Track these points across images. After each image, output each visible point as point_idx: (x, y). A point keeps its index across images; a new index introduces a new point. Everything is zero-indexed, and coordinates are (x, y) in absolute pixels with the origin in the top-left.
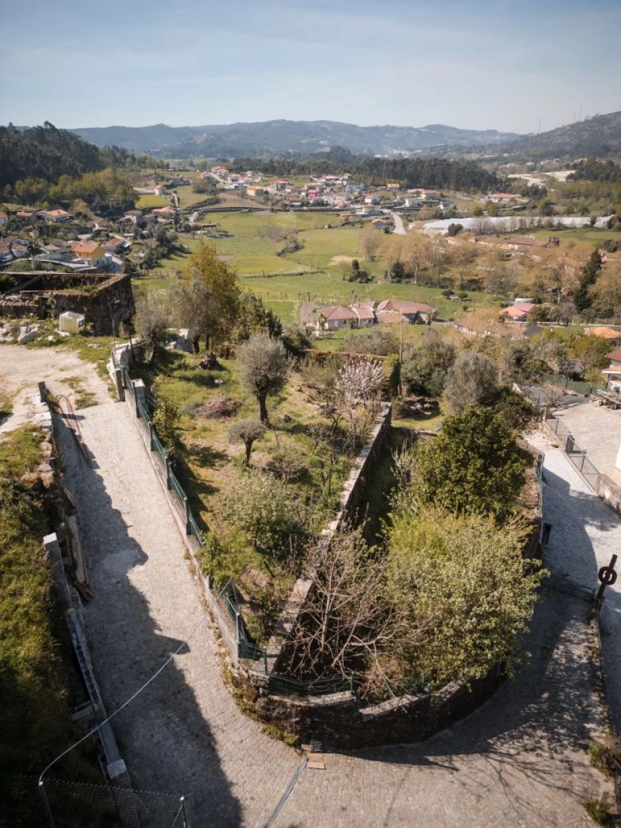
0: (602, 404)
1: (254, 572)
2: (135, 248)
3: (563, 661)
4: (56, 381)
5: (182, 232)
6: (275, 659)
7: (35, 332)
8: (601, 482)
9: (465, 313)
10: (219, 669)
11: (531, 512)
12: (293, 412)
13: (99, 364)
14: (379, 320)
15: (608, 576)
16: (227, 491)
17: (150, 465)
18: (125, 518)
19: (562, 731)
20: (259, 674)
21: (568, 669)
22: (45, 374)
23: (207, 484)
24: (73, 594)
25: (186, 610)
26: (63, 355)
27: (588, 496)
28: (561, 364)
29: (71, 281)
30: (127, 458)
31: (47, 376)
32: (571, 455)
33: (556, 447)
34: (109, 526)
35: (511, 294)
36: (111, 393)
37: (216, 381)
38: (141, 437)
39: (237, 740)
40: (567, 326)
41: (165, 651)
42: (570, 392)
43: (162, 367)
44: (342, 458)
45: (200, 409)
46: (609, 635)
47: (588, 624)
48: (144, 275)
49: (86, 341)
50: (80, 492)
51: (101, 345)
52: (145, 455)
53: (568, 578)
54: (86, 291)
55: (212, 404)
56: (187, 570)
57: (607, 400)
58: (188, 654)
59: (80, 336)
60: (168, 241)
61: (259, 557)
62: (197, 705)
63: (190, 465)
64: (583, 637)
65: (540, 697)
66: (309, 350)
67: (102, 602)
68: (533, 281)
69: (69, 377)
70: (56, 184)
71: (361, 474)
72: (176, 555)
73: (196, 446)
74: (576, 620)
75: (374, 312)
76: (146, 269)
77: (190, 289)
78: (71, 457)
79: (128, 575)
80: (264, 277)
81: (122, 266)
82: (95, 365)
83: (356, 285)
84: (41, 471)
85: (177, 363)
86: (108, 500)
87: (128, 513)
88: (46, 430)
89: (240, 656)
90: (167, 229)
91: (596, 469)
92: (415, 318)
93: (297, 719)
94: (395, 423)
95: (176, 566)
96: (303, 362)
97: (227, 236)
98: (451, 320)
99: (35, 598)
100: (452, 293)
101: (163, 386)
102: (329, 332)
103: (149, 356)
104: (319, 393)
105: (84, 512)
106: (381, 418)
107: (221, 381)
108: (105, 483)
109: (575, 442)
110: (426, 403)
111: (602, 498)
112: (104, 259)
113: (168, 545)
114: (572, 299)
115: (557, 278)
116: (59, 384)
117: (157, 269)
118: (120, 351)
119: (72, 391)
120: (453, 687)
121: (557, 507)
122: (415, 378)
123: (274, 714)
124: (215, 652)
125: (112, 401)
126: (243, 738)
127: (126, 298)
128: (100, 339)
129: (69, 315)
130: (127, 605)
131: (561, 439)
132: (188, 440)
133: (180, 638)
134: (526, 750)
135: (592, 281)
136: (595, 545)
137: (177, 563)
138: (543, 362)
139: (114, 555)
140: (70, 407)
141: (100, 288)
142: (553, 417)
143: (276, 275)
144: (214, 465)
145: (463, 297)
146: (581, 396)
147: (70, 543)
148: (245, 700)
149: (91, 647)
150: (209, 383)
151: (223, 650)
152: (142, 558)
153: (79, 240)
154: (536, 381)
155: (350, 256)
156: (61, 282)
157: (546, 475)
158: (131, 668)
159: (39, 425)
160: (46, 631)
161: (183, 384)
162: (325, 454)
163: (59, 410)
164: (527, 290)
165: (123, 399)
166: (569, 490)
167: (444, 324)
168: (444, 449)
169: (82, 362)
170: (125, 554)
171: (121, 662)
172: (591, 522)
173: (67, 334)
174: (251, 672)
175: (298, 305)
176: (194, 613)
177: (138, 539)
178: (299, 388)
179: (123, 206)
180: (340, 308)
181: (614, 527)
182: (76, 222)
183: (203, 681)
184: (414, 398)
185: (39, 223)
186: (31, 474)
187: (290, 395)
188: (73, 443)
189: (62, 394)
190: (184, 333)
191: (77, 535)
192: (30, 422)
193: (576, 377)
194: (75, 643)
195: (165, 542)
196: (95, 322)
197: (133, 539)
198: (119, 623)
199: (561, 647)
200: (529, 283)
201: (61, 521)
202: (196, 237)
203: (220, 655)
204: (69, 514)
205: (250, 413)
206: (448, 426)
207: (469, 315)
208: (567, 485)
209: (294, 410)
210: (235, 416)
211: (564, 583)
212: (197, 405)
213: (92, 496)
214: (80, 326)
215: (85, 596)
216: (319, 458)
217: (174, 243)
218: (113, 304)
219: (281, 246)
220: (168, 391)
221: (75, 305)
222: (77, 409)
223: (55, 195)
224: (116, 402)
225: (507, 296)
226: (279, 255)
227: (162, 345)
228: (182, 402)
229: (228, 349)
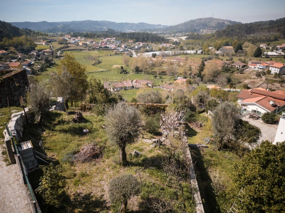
0: (250, 118)
2: (36, 64)
5: (55, 58)
9: (162, 83)
14: (134, 87)
35: (176, 76)
36: (5, 156)
37: (84, 131)
40: (198, 85)
43: (48, 124)
45: (76, 155)
48: (40, 74)
55: (85, 150)
57: (252, 116)
60: (49, 61)
68: (183, 71)
70: (2, 41)
73: (79, 195)
75: (132, 84)
76: (41, 72)
81: (30, 71)
83: (123, 75)
85: (57, 120)
90: (49, 57)
98: (159, 86)
100: (157, 76)
101: (49, 138)
103: (38, 119)
107: (88, 130)
112: (23, 69)
114: (196, 76)
115: (190, 70)
117: (46, 72)
118: (16, 118)
125: (4, 164)
127: (23, 83)
132: (72, 190)
135: (202, 70)
141: (5, 77)
143: (93, 72)
145: (161, 77)
150: (79, 132)
155: (119, 65)
161: (62, 135)
164: (181, 74)
165: (13, 163)
167: (157, 87)
180: (119, 83)
182: (10, 55)
190: (60, 99)
200: (181, 72)
202: (60, 59)
205: (112, 154)
207: (164, 83)
210: (102, 157)
212: (75, 153)
217: (52, 62)
218: (15, 87)
219: (94, 62)
220: (52, 143)
224: (8, 165)
225: (175, 76)
226: (93, 65)
227: (47, 110)
228: (63, 151)
229: (85, 106)
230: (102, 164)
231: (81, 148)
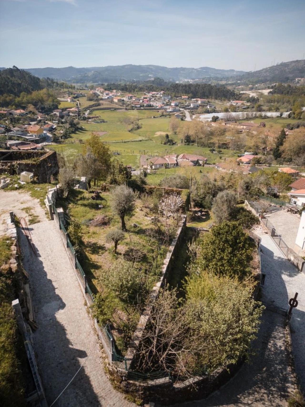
0: (288, 211)
1: (119, 312)
2: (59, 128)
3: (273, 349)
4: (19, 209)
5: (82, 120)
6: (131, 361)
7: (8, 183)
8: (289, 252)
9: (220, 160)
10: (102, 365)
11: (255, 271)
12: (138, 222)
13: (41, 199)
14: (179, 164)
15: (293, 303)
16: (105, 267)
17: (66, 255)
18: (54, 284)
19: (274, 389)
20: (122, 370)
21: (275, 353)
22: (13, 205)
23: (95, 263)
24: (27, 328)
25: (85, 334)
26: (22, 195)
27: (283, 259)
28: (268, 190)
29: (26, 154)
30: (55, 251)
31: (14, 207)
32: (274, 237)
33: (267, 233)
34: (46, 288)
35: (243, 150)
36: (47, 215)
37: (100, 206)
38: (62, 240)
39: (112, 403)
40: (270, 166)
41: (75, 356)
42: (273, 205)
43: (73, 199)
44: (163, 247)
45: (91, 222)
46: (294, 332)
47: (285, 328)
48: (63, 142)
49: (34, 187)
50: (31, 270)
51: (42, 189)
52: (64, 249)
53: (274, 303)
54: (34, 161)
55: (97, 219)
56: (86, 312)
57: (291, 209)
58: (86, 358)
59: (31, 184)
60: (75, 125)
61: (122, 304)
62: (91, 386)
63: (87, 253)
64: (281, 335)
65: (262, 370)
66: (145, 186)
67: (42, 331)
68: (253, 144)
69: (26, 207)
70: (19, 97)
71: (172, 255)
72: (80, 303)
73: (90, 242)
74: (279, 326)
75: (176, 160)
76: (64, 139)
77: (86, 157)
78: (27, 251)
79: (56, 315)
80: (122, 142)
81: (52, 137)
82: (39, 200)
83: (168, 146)
84: (11, 263)
85: (80, 196)
86: (45, 274)
87: (56, 281)
88: (13, 239)
89: (113, 360)
90: (74, 119)
91: (286, 245)
92: (196, 163)
93: (142, 392)
94: (188, 225)
95: (80, 310)
96: (142, 195)
97: (104, 122)
98: (214, 164)
99: (8, 337)
100: (214, 150)
101: (73, 209)
102: (154, 170)
103: (66, 194)
104: (151, 210)
105: (33, 281)
106: (181, 223)
107: (102, 206)
108: (44, 265)
109: (276, 231)
110: (203, 212)
111: (289, 260)
112: (43, 134)
113: (76, 298)
114: (272, 153)
115: (265, 143)
116: (20, 211)
117: (70, 139)
118: (51, 193)
119: (27, 215)
120: (220, 370)
121: (268, 265)
122: (197, 199)
123: (131, 390)
124: (100, 356)
125: (47, 220)
126: (115, 402)
127: (54, 163)
128: (41, 185)
129: (26, 174)
130: (55, 332)
131: (269, 229)
132: (86, 240)
133: (82, 349)
134: (256, 401)
135: (282, 144)
136: (287, 285)
137: (80, 308)
138: (259, 189)
139: (49, 304)
140: (26, 224)
141: (41, 159)
142: (264, 218)
143: (128, 142)
144: (99, 253)
145: (220, 152)
146: (278, 206)
147: (26, 299)
148: (116, 382)
149: (37, 356)
150: (96, 207)
151: (104, 355)
152: (63, 306)
153: (30, 124)
154: (256, 199)
155: (164, 132)
156: (21, 155)
157: (262, 249)
158: (57, 366)
159: (10, 236)
160: (14, 355)
161: (82, 208)
162: (154, 245)
163: (21, 225)
164: (250, 148)
165: (53, 219)
166: (273, 256)
167: (211, 166)
168: (213, 243)
169: (32, 198)
170: (54, 304)
171: (53, 363)
172: (284, 273)
173: (25, 183)
174: (118, 369)
175: (139, 156)
176: (89, 335)
177: (61, 295)
178: (141, 209)
179: (52, 107)
180: (160, 159)
181: (296, 275)
182: (29, 115)
183: (94, 372)
184: (197, 209)
185: (11, 116)
186: (6, 265)
187: (136, 213)
188: (27, 243)
189: (22, 216)
190: (83, 179)
191: (29, 295)
192: (5, 234)
193: (275, 196)
194: (28, 356)
195: (74, 296)
196: (39, 176)
197: (58, 296)
198: (51, 342)
199: (272, 342)
200: (251, 145)
201: (21, 289)
202: (89, 122)
203: (103, 358)
204: (25, 283)
205: (116, 223)
206: (215, 232)
207: (223, 161)
208: (272, 253)
209: (138, 220)
210: (109, 225)
211: (272, 306)
212: (90, 220)
213: (37, 272)
214: (31, 179)
215: (34, 328)
216: (151, 248)
217: (78, 126)
218: (48, 167)
219: (130, 127)
220: (75, 212)
221: (28, 168)
222: (29, 225)
223: (18, 102)
224: (49, 220)
225: (241, 151)
226: (129, 131)
227: (72, 187)
228: (82, 218)
229: (105, 187)
230: (108, 229)
231: (95, 217)
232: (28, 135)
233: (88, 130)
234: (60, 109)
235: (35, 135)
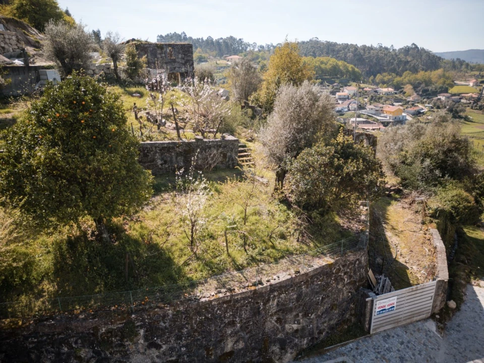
2: (429, 113)
5: (477, 109)
112: (400, 116)
127: (183, 58)
179: (439, 91)
182: (397, 95)
185: (373, 95)
217: (461, 114)
232: (382, 115)
233: (476, 121)
234: (450, 94)
235: (390, 117)
